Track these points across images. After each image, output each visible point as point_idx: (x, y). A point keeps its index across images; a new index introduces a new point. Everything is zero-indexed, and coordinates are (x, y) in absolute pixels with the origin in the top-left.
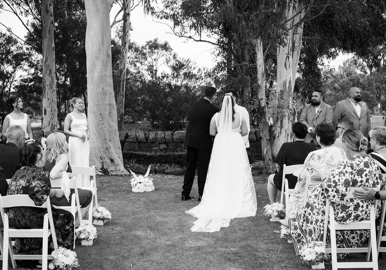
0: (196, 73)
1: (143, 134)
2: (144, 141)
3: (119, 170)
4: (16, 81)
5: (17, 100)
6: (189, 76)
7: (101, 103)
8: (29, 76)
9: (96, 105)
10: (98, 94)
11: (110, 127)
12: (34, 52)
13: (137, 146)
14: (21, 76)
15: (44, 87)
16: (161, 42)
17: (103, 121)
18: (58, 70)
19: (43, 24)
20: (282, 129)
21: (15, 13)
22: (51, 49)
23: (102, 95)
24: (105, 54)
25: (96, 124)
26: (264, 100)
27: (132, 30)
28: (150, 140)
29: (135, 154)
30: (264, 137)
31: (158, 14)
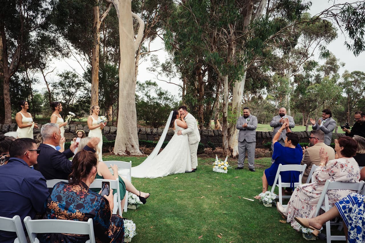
0: (170, 98)
1: (150, 130)
2: (150, 134)
3: (137, 152)
4: (77, 97)
5: (59, 105)
6: (167, 99)
7: (127, 110)
8: (84, 95)
9: (124, 111)
10: (125, 104)
11: (132, 125)
12: (87, 82)
13: (146, 136)
14: (79, 94)
15: (92, 100)
16: (153, 81)
17: (128, 121)
18: (99, 93)
19: (93, 67)
20: (235, 131)
21: (78, 61)
22: (96, 81)
23: (128, 105)
24: (131, 80)
25: (124, 123)
26: (227, 113)
27: (138, 75)
28: (154, 133)
29: (146, 142)
30: (225, 135)
31: (150, 69)
